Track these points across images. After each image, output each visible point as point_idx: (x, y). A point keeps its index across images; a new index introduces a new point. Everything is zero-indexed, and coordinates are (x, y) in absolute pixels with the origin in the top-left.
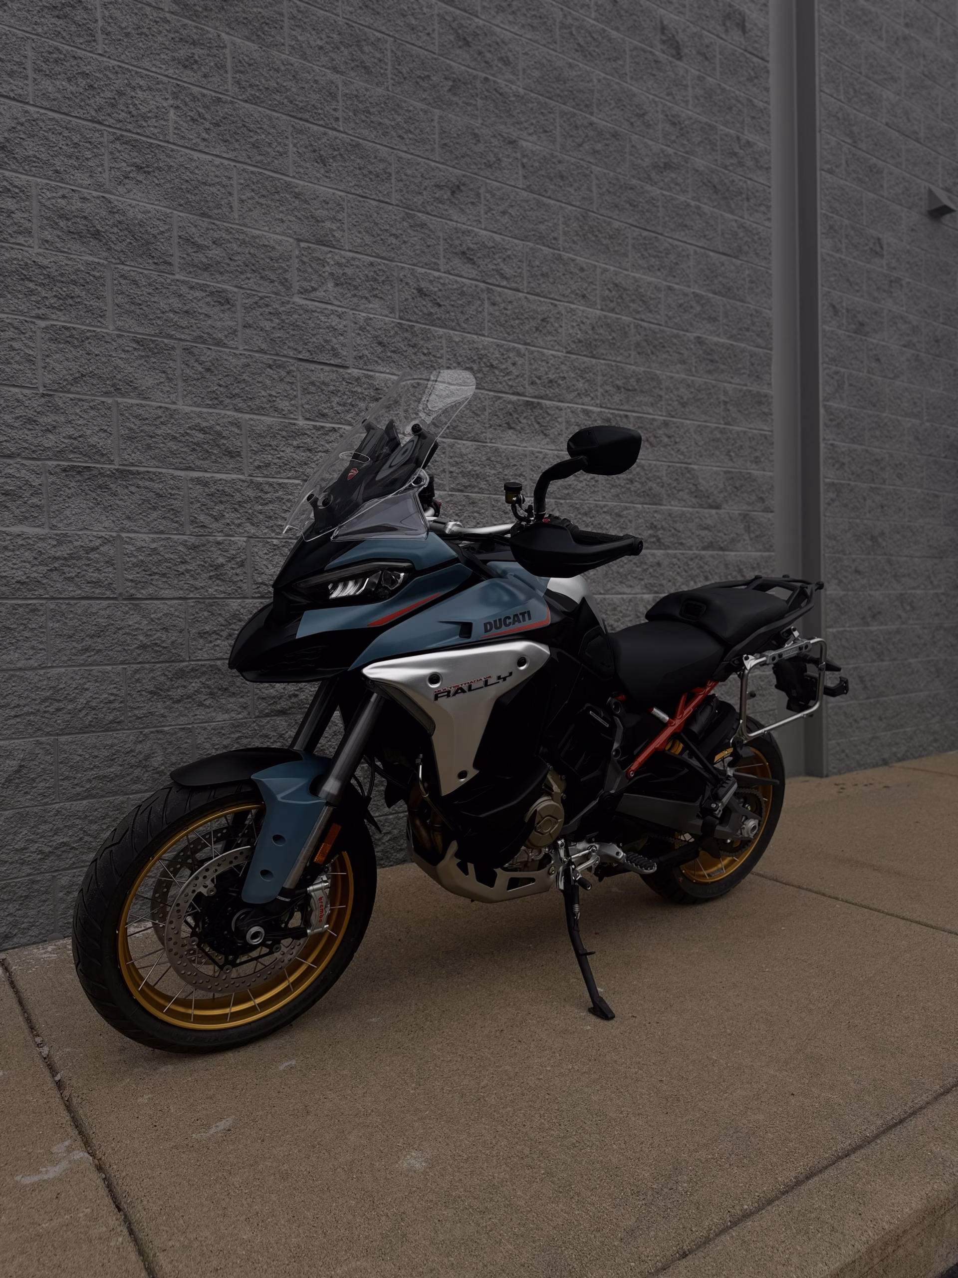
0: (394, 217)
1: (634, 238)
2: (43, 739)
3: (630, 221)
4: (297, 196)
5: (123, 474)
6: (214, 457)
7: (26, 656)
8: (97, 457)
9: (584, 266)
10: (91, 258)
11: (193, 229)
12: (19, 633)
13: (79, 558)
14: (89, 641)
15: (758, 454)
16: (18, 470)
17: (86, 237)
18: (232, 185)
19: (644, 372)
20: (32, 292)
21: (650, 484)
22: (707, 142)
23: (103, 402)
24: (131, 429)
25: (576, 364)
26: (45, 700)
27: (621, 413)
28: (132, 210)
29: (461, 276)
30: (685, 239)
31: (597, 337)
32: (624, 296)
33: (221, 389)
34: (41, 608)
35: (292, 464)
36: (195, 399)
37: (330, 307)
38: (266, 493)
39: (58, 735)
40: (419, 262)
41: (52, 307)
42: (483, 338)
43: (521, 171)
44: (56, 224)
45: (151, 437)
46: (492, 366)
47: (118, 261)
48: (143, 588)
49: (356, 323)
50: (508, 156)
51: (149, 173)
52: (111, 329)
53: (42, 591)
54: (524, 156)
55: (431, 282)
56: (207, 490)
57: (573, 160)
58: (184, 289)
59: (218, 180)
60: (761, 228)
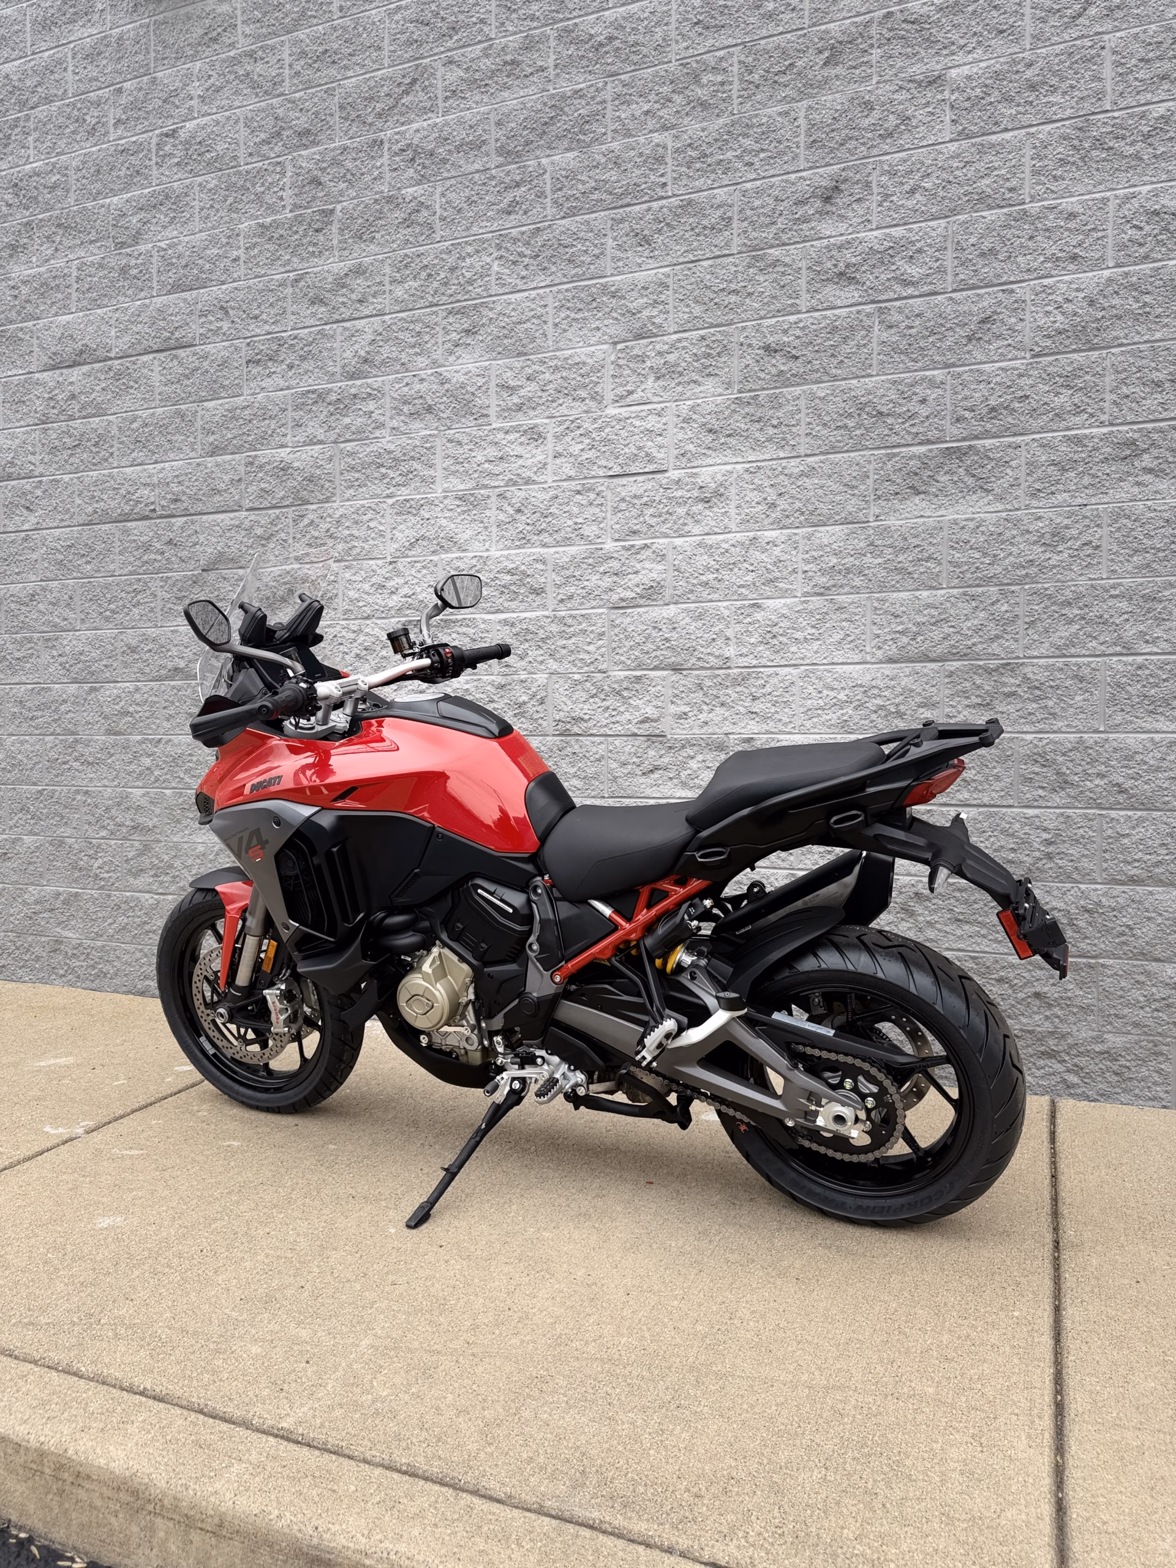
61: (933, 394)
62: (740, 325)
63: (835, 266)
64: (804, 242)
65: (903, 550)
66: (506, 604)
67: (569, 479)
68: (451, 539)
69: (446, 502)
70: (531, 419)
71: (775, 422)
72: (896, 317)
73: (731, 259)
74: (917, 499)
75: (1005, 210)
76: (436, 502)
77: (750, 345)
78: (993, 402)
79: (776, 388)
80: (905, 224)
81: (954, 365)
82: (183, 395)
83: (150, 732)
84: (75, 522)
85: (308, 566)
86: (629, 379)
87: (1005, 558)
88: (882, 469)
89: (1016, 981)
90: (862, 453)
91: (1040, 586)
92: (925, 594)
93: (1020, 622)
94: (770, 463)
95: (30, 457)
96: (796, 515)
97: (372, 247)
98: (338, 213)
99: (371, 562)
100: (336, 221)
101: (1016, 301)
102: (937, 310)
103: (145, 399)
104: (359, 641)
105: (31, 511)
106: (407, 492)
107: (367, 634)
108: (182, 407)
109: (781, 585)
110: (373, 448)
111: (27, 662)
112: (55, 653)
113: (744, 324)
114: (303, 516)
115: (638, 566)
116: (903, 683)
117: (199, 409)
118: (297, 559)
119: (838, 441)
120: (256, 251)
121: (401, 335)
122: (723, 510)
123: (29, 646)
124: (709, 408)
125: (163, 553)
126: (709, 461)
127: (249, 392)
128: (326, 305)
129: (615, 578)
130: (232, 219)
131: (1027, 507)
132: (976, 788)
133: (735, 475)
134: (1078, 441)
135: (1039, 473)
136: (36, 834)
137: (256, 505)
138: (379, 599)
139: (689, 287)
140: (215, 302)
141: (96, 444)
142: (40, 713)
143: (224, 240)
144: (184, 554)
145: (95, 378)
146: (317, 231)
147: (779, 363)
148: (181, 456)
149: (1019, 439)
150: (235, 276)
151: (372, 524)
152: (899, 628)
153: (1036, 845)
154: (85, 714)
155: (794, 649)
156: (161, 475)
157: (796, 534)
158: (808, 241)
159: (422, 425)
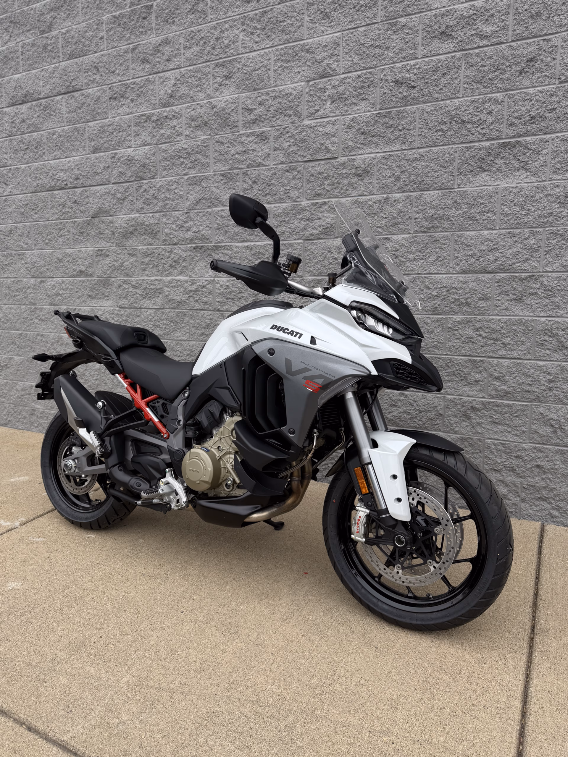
0: (379, 32)
4: (308, 51)
5: (216, 247)
7: (183, 335)
8: (205, 240)
10: (204, 137)
11: (249, 101)
12: (181, 324)
13: (199, 291)
14: (203, 331)
16: (178, 250)
17: (202, 127)
18: (270, 64)
20: (182, 163)
23: (208, 212)
24: (218, 224)
26: (188, 355)
28: (220, 103)
29: (438, 55)
33: (260, 192)
34: (187, 314)
37: (327, 120)
40: (399, 59)
41: (189, 168)
42: (456, 100)
44: (191, 125)
46: (463, 121)
47: (214, 134)
48: (224, 306)
49: (345, 125)
52: (211, 172)
53: (186, 306)
61: (496, 109)
62: (381, 68)
63: (440, 27)
64: (421, 12)
65: (474, 206)
66: (248, 237)
67: (282, 163)
69: (215, 177)
70: (261, 128)
71: (400, 128)
72: (476, 59)
73: (377, 26)
74: (483, 175)
76: (210, 178)
77: (386, 80)
78: (533, 113)
79: (402, 106)
81: (510, 90)
82: (78, 119)
83: (70, 304)
84: (28, 191)
85: (143, 215)
86: (316, 103)
87: (534, 211)
88: (463, 156)
89: (526, 458)
90: (451, 146)
91: (555, 228)
92: (486, 232)
93: (541, 250)
94: (397, 153)
95: (5, 155)
96: (411, 184)
97: (174, 27)
98: (155, 7)
99: (176, 213)
100: (154, 12)
102: (501, 54)
103: (59, 121)
104: (171, 257)
105: (7, 185)
106: (194, 172)
107: (175, 254)
108: (78, 125)
109: (401, 226)
110: (176, 147)
111: (11, 266)
112: (23, 262)
114: (141, 187)
115: (320, 215)
116: (470, 286)
117: (86, 127)
118: (138, 211)
119: (438, 139)
120: (112, 32)
121: (190, 80)
122: (369, 181)
123: (11, 258)
124: (362, 120)
125: (72, 208)
126: (362, 151)
127: (112, 116)
128: (150, 63)
129: (307, 222)
130: (99, 14)
131: (551, 179)
132: (510, 348)
133: (377, 160)
135: (559, 158)
136: (20, 356)
137: (117, 181)
138: (180, 234)
139: (352, 45)
140: (92, 64)
141: (36, 148)
142: (18, 294)
143: (95, 27)
144: (83, 208)
145: (34, 110)
146: (144, 18)
147: (403, 91)
148: (79, 154)
149: (547, 137)
150: (102, 48)
151: (176, 191)
152: (470, 253)
153: (543, 382)
154: (39, 294)
155: (408, 265)
156: (69, 165)
157: (411, 196)
158: (424, 12)
159: (202, 133)
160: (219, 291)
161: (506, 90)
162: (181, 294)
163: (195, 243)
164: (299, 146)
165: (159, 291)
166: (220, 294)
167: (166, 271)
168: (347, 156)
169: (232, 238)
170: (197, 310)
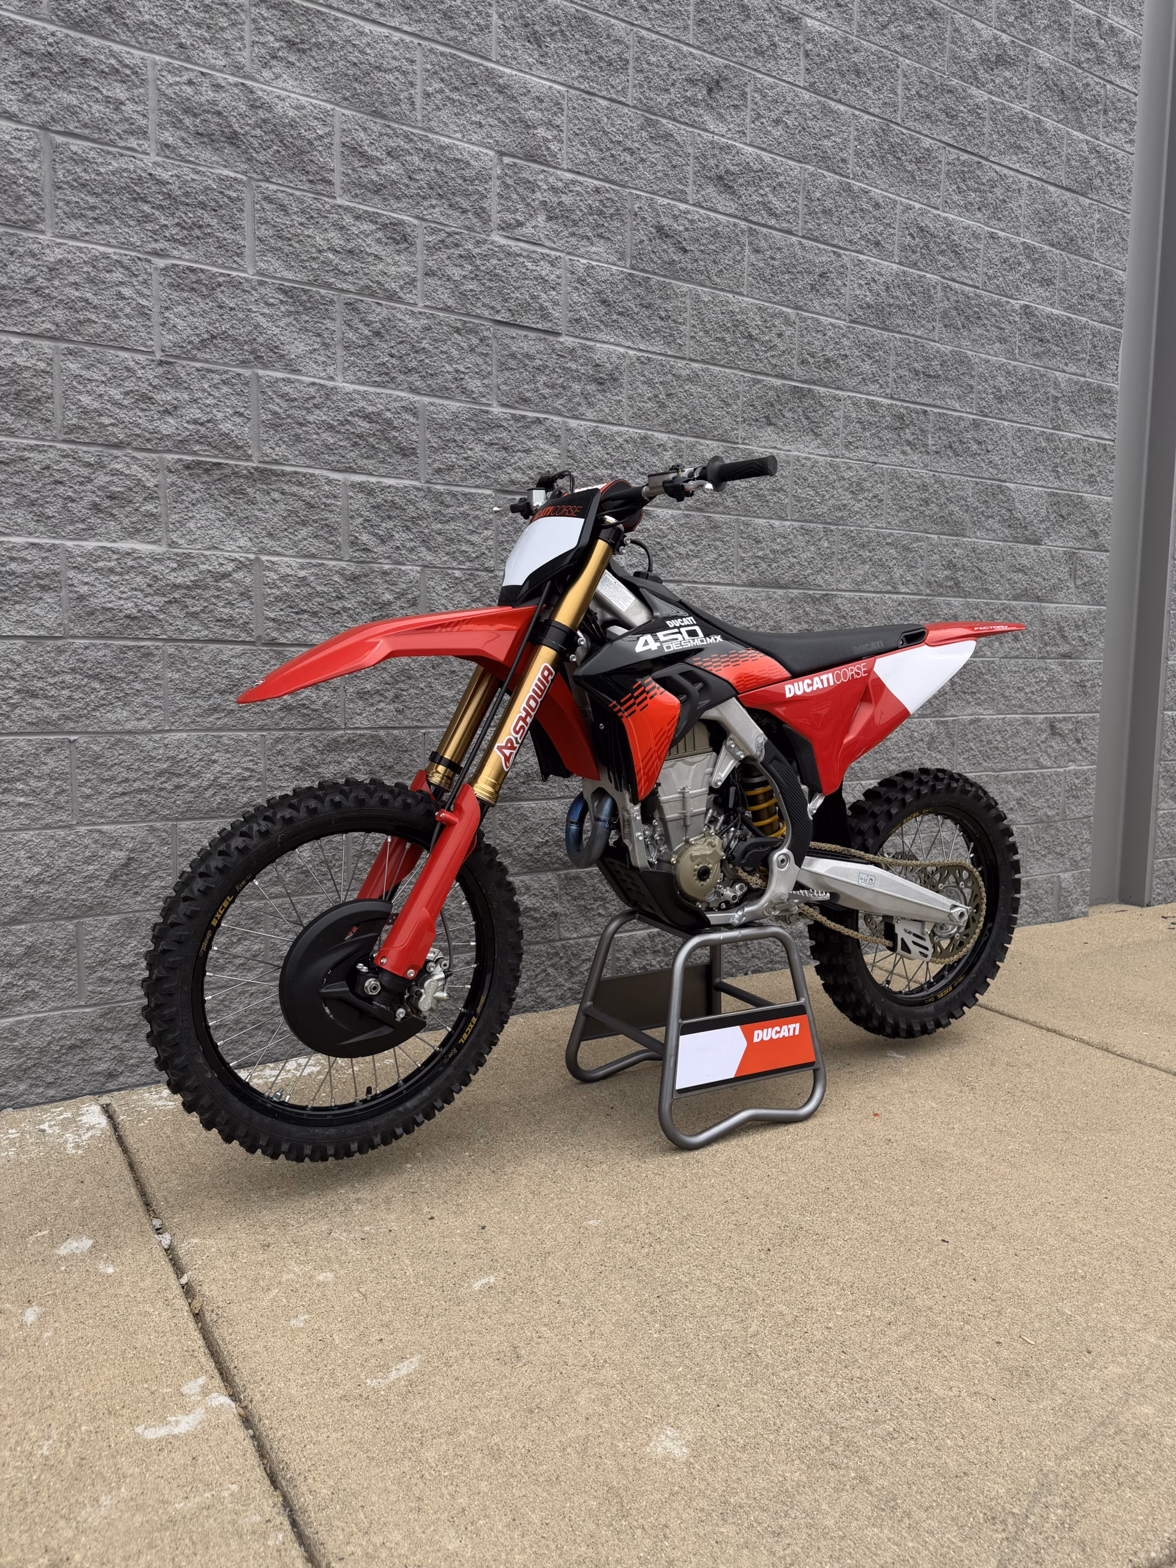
0: (630, 124)
1: (949, 164)
2: (158, 825)
3: (945, 138)
4: (501, 89)
5: (263, 475)
6: (381, 455)
7: (137, 716)
8: (229, 450)
9: (881, 201)
10: (226, 172)
11: (362, 135)
12: (128, 684)
13: (206, 588)
14: (218, 699)
15: (1094, 471)
16: (128, 465)
17: (218, 141)
18: (414, 72)
19: (951, 352)
20: (147, 218)
21: (951, 507)
22: (1055, 26)
23: (239, 375)
24: (275, 413)
25: (862, 338)
26: (161, 774)
27: (918, 407)
28: (281, 104)
29: (716, 211)
30: (1017, 166)
31: (892, 301)
32: (932, 245)
33: (394, 361)
34: (156, 652)
35: (481, 468)
36: (359, 374)
37: (539, 250)
38: (448, 506)
39: (177, 819)
40: (661, 189)
41: (172, 239)
42: (740, 298)
43: (803, 63)
44: (180, 121)
45: (301, 424)
46: (750, 336)
47: (261, 177)
48: (287, 630)
49: (573, 273)
50: (787, 40)
51: (304, 51)
52: (250, 274)
53: (157, 630)
54: (808, 40)
55: (675, 217)
56: (371, 501)
57: (874, 47)
58: (348, 220)
59: (395, 64)
60: (1120, 154)
61: (787, 331)
62: (634, 191)
63: (717, 166)
64: (692, 126)
66: (362, 462)
67: (447, 309)
68: (274, 349)
69: (262, 290)
70: (393, 211)
71: (663, 314)
72: (763, 244)
73: (626, 110)
74: (770, 429)
75: (838, 177)
76: (246, 287)
77: (643, 219)
78: (830, 354)
79: (665, 276)
80: (771, 152)
81: (800, 308)
86: (517, 206)
88: (748, 392)
90: (735, 371)
91: (848, 528)
92: (777, 523)
93: (835, 558)
94: (660, 358)
96: (682, 421)
99: (124, 354)
101: (842, 266)
102: (791, 249)
106: (192, 256)
107: (115, 473)
110: (126, 164)
113: (638, 193)
115: (529, 443)
116: (761, 605)
119: (717, 353)
122: (617, 398)
124: (604, 275)
126: (601, 336)
129: (503, 453)
131: (843, 455)
134: (872, 405)
135: (851, 428)
138: (140, 418)
139: (585, 122)
147: (670, 250)
149: (840, 393)
151: (124, 291)
152: (760, 554)
157: (681, 442)
158: (696, 128)
159: (215, 158)
160: (278, 593)
161: (797, 308)
162: (140, 595)
163: (195, 453)
164: (483, 285)
165: (47, 582)
166: (278, 599)
167: (72, 523)
168: (576, 337)
169: (314, 457)
170: (197, 640)
